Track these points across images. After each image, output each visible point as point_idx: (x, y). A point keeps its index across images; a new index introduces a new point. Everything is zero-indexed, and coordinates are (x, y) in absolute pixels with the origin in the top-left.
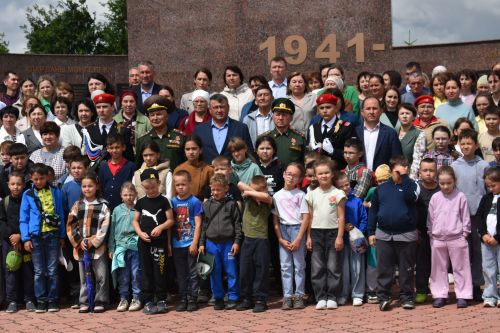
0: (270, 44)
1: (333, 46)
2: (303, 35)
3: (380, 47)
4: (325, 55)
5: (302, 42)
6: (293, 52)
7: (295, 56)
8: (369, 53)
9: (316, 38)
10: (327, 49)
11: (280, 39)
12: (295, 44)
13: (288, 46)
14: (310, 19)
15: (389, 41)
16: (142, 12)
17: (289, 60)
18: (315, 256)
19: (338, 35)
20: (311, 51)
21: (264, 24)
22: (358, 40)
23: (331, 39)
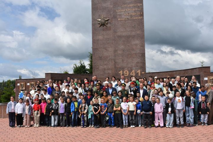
0: (121, 72)
2: (128, 70)
3: (143, 73)
5: (128, 72)
6: (126, 74)
8: (141, 74)
9: (130, 71)
10: (133, 73)
11: (123, 71)
12: (126, 72)
13: (125, 73)
14: (129, 67)
15: (145, 72)
16: (95, 66)
17: (125, 75)
18: (130, 116)
19: (135, 70)
20: (129, 74)
21: (120, 68)
22: (139, 71)
23: (133, 71)
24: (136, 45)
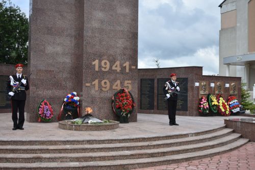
0: (96, 62)
1: (119, 66)
2: (108, 60)
3: (134, 67)
4: (116, 69)
5: (108, 63)
6: (105, 66)
7: (105, 68)
8: (130, 69)
9: (112, 62)
10: (116, 66)
11: (100, 61)
12: (105, 64)
13: (103, 64)
14: (111, 55)
15: (136, 66)
17: (103, 69)
19: (120, 62)
20: (111, 67)
21: (95, 55)
22: (127, 64)
23: (118, 63)
24: (124, 16)
